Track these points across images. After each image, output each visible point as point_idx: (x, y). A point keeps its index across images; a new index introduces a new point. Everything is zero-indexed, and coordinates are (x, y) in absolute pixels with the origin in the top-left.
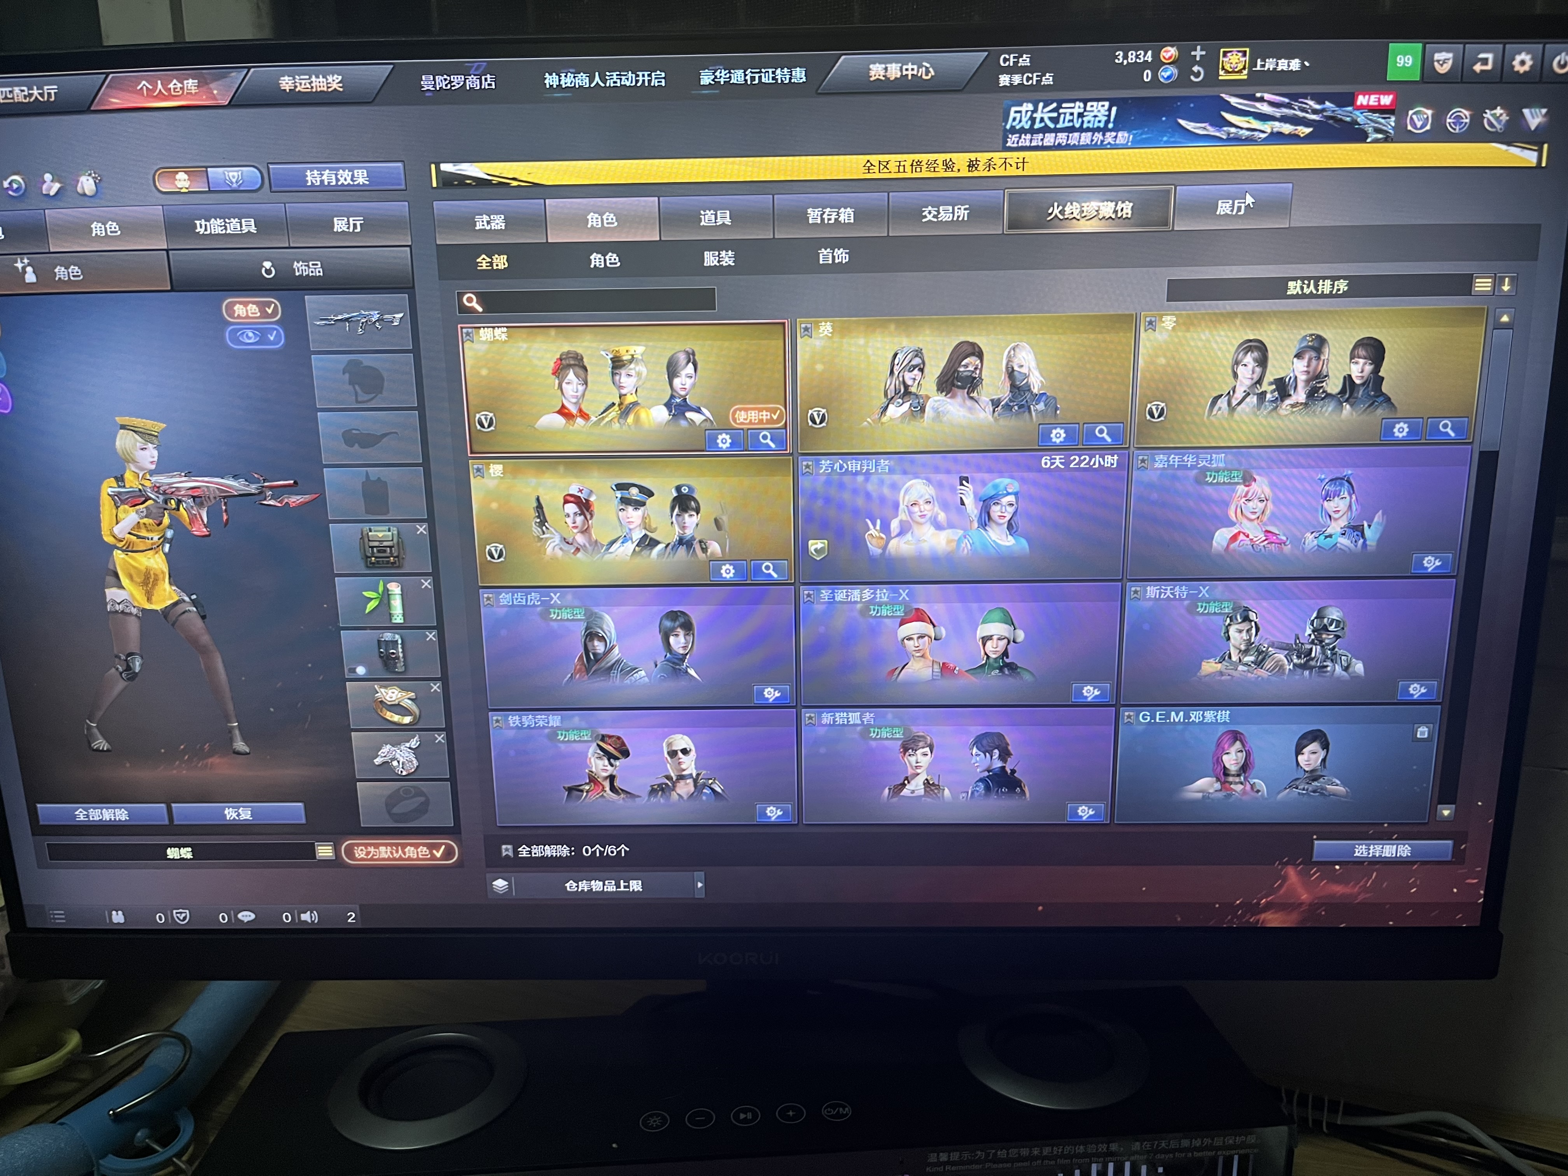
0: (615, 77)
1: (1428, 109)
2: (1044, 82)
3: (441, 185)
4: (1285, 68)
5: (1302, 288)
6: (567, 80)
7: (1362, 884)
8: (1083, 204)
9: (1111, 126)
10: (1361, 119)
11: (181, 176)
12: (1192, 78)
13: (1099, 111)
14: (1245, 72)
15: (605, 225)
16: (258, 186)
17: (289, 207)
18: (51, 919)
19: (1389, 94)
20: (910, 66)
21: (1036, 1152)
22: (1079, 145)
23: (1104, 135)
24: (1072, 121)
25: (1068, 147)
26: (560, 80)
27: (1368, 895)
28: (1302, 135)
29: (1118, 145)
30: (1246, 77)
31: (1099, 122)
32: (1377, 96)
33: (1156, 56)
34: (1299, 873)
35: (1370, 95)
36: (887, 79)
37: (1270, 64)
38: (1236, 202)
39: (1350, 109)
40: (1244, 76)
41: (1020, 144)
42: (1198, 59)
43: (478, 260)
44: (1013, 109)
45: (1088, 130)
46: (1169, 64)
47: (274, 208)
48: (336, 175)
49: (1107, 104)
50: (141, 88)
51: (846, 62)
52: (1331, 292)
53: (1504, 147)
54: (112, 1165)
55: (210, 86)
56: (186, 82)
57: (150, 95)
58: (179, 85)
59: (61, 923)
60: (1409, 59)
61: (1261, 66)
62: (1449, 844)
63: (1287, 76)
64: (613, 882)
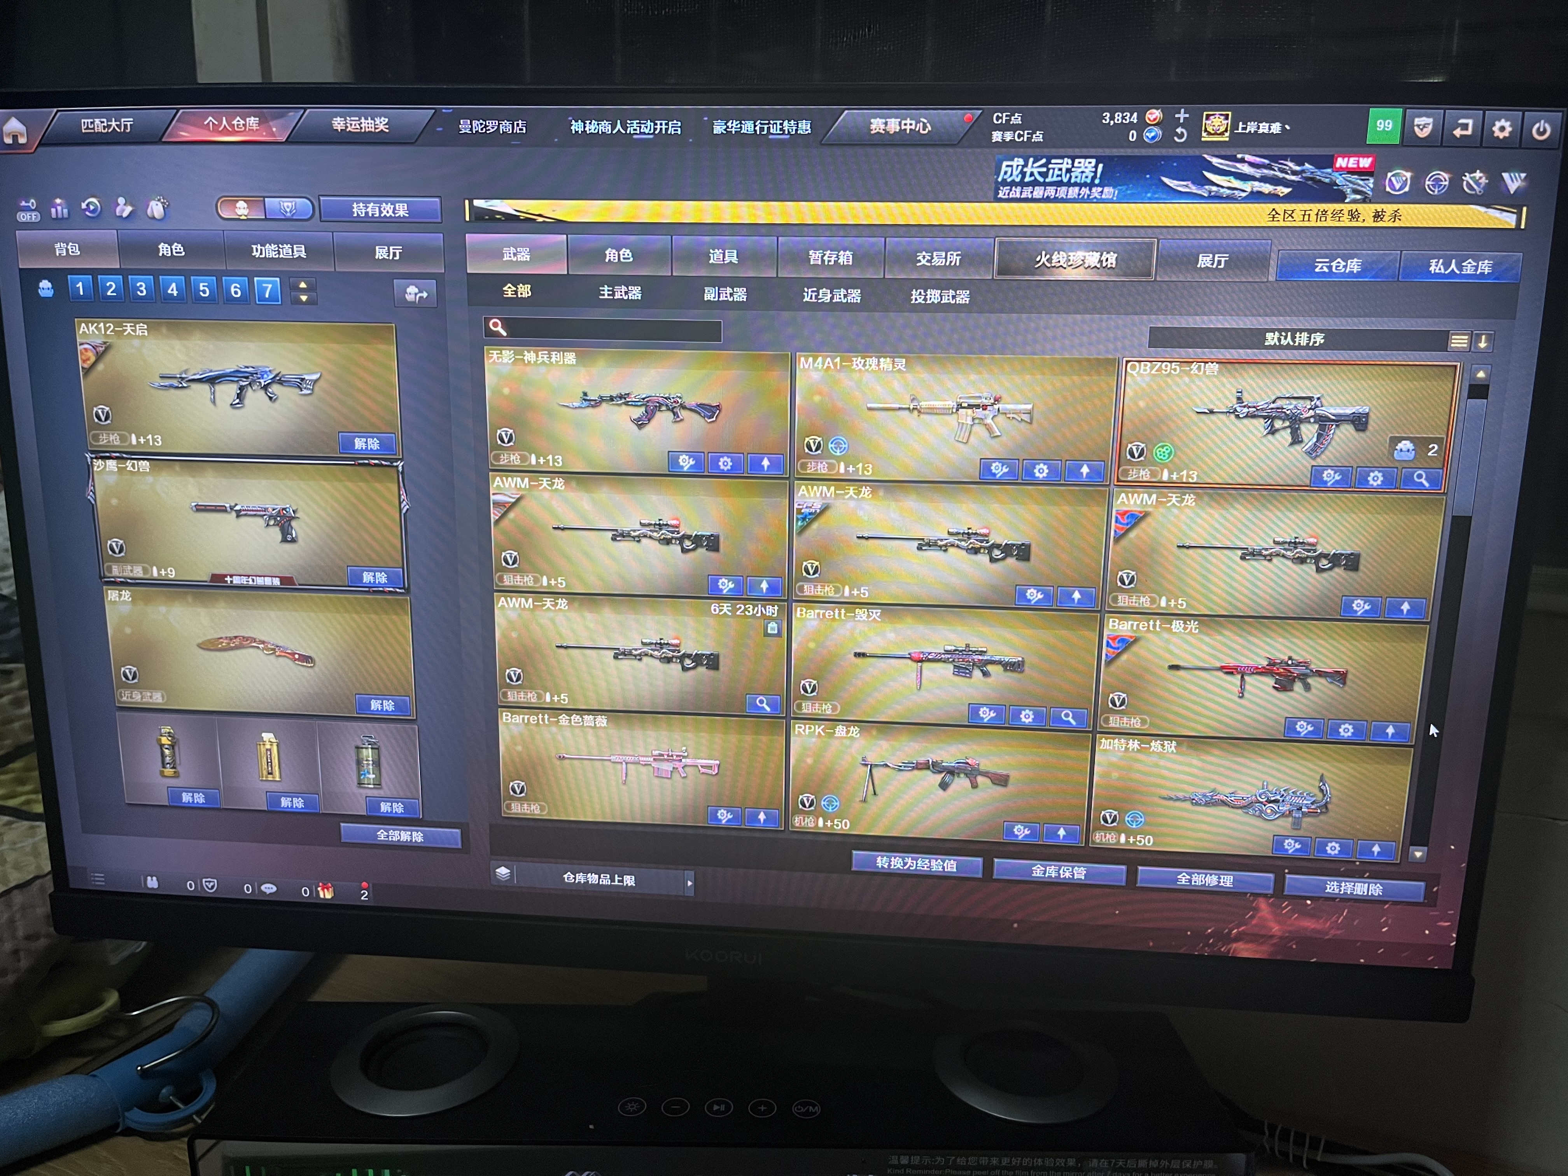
0: (635, 125)
1: (1407, 171)
2: (1035, 139)
3: (473, 219)
4: (1266, 131)
5: (1279, 340)
6: (592, 127)
7: (1333, 919)
8: (1070, 254)
9: (1097, 181)
10: (1340, 180)
11: (241, 204)
12: (1176, 139)
13: (1086, 167)
14: (1227, 134)
15: (622, 260)
16: (309, 216)
17: (337, 236)
18: (92, 881)
19: (1368, 157)
20: (908, 121)
21: (995, 1161)
22: (1066, 199)
23: (1090, 190)
24: (1061, 176)
25: (1056, 200)
26: (585, 127)
27: (1339, 931)
28: (1281, 195)
29: (1104, 199)
30: (1227, 139)
31: (1087, 177)
33: (1141, 117)
34: (1272, 905)
35: (1349, 157)
36: (887, 132)
37: (1251, 127)
38: (1217, 256)
39: (1329, 170)
40: (1226, 138)
41: (1011, 196)
42: (1182, 121)
43: (504, 289)
44: (1005, 163)
45: (1076, 184)
47: (323, 236)
48: (380, 208)
49: (1094, 161)
50: (208, 123)
51: (849, 116)
52: (1308, 344)
53: (1482, 209)
54: (137, 1117)
55: (271, 123)
56: (248, 119)
57: (216, 130)
58: (242, 122)
59: (100, 886)
60: (1389, 123)
61: (1244, 129)
62: (1421, 885)
63: (1268, 138)
64: (608, 876)
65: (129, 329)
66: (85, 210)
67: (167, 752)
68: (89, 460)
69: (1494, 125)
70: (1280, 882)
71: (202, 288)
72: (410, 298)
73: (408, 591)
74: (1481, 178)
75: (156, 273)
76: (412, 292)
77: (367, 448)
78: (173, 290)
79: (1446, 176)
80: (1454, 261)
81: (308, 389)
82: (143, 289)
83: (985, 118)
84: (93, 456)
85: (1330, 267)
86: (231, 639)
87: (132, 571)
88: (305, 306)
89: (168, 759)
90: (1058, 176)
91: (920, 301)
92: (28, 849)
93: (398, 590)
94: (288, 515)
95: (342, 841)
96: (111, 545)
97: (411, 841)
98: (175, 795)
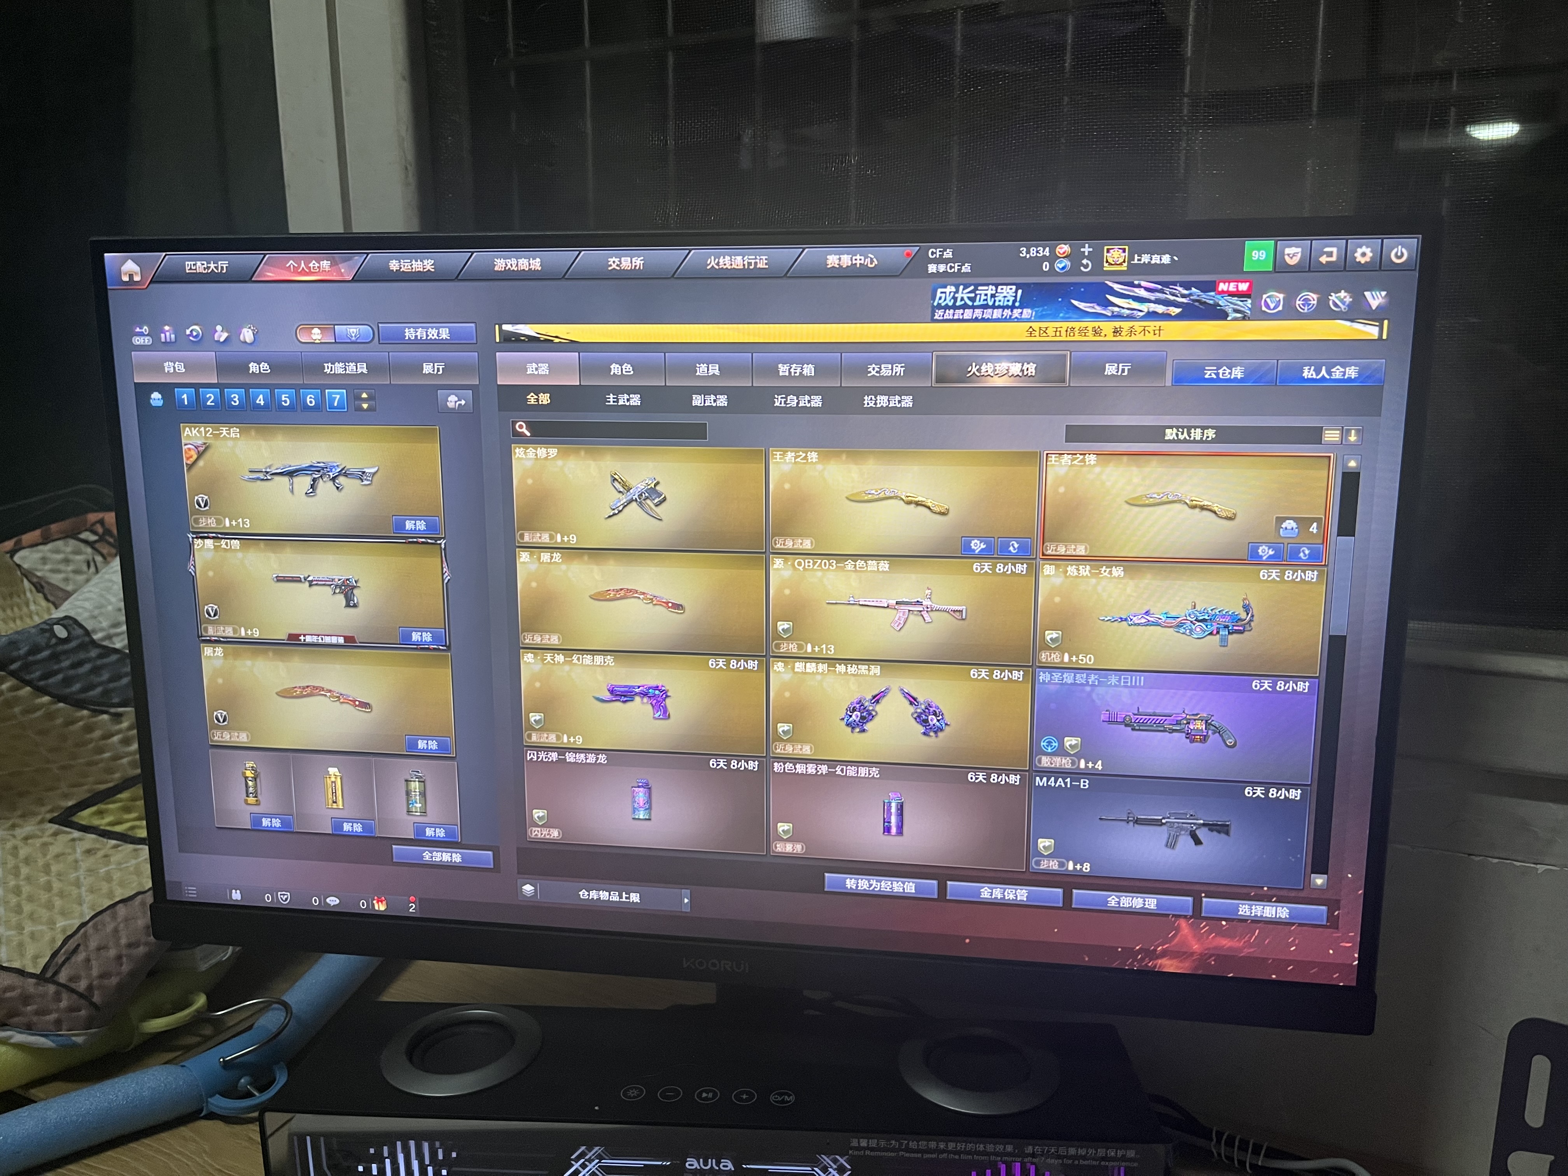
1: (1280, 293)
2: (964, 270)
3: (502, 340)
4: (1158, 262)
5: (1177, 435)
7: (1246, 939)
8: (996, 365)
9: (1017, 304)
10: (1222, 301)
11: (316, 331)
12: (1082, 268)
13: (1008, 293)
15: (624, 373)
16: (370, 339)
17: (392, 354)
18: (185, 893)
19: (1245, 282)
20: (858, 257)
21: (942, 1146)
22: (992, 319)
23: (1012, 311)
24: (986, 300)
25: (983, 320)
27: (1252, 950)
28: (1173, 314)
29: (1024, 319)
30: (1126, 269)
31: (1008, 301)
32: (1236, 283)
33: (1052, 251)
34: (1192, 925)
36: (840, 267)
37: (1145, 258)
38: (1121, 365)
39: (1213, 294)
40: (1124, 267)
41: (945, 317)
42: (1086, 254)
43: (528, 397)
44: (940, 290)
45: (999, 307)
47: (383, 354)
48: (427, 332)
49: (1014, 287)
50: (290, 266)
51: (809, 254)
52: (1202, 438)
53: (1348, 323)
54: (219, 1103)
55: (340, 266)
56: (321, 262)
57: (296, 271)
58: (317, 265)
59: (192, 898)
60: (1262, 254)
61: (1139, 260)
62: (1323, 909)
63: (1160, 269)
64: (617, 893)
65: (224, 432)
66: (189, 335)
67: (250, 783)
68: (191, 539)
69: (1356, 252)
70: (1197, 905)
71: (283, 399)
72: (451, 405)
73: (449, 648)
74: (1345, 297)
75: (247, 387)
76: (453, 401)
77: (415, 529)
78: (260, 401)
79: (1315, 296)
80: (1324, 368)
81: (368, 480)
82: (236, 399)
83: (924, 252)
84: (194, 536)
85: (1217, 374)
86: (304, 688)
87: (224, 631)
88: (365, 413)
89: (251, 790)
91: (871, 405)
92: (133, 868)
93: (441, 647)
94: (351, 584)
95: (394, 860)
96: (207, 609)
97: (451, 861)
98: (256, 820)
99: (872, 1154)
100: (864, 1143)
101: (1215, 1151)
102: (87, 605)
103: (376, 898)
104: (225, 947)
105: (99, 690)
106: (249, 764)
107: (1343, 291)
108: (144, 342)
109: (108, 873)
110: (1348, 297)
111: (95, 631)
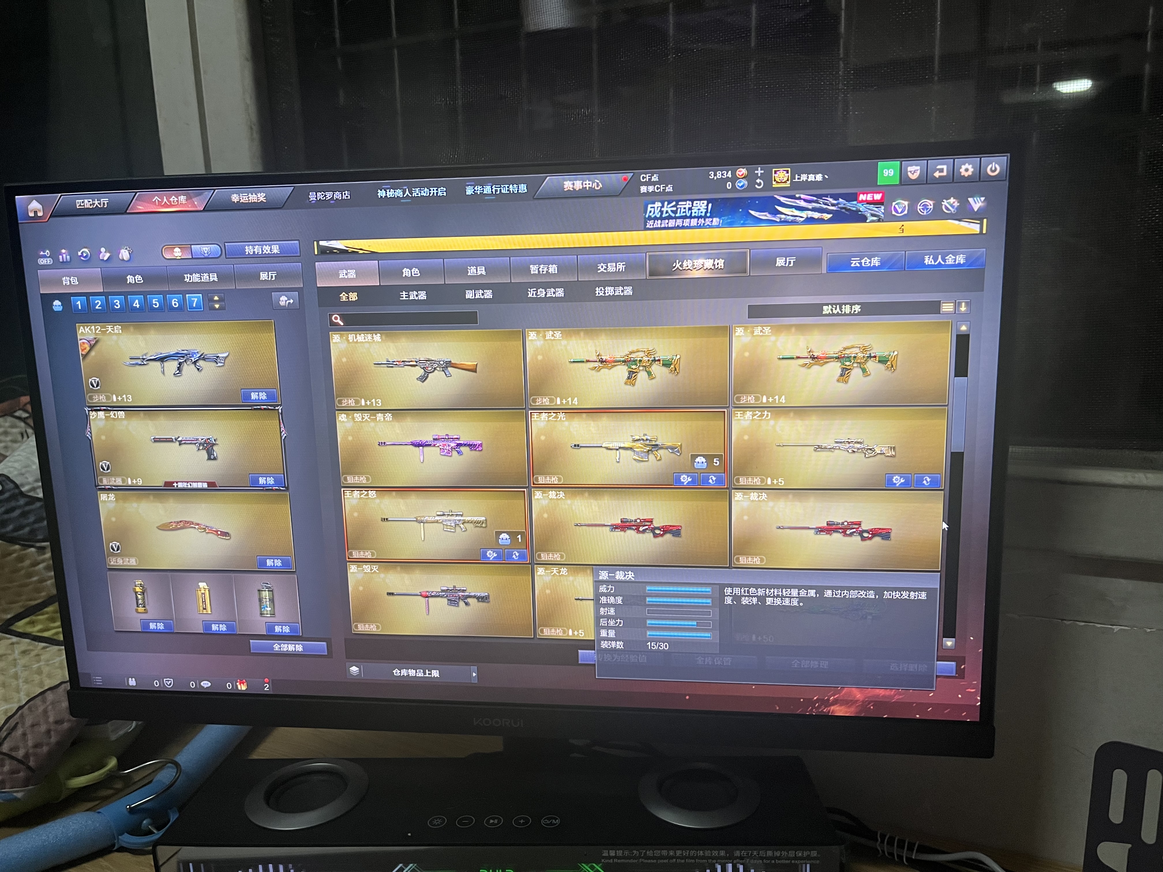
0: (417, 191)
1: (905, 201)
2: (667, 190)
3: (320, 253)
4: (813, 180)
5: (832, 310)
6: (390, 194)
8: (694, 261)
9: (708, 215)
10: (862, 208)
11: (177, 250)
12: (756, 186)
13: (701, 206)
15: (413, 275)
16: (219, 255)
17: (236, 266)
18: (94, 682)
19: (879, 193)
20: (587, 182)
21: (671, 853)
22: (690, 226)
24: (685, 212)
25: (683, 227)
26: (386, 193)
28: (826, 219)
29: (714, 226)
30: (789, 185)
31: (702, 212)
32: (872, 194)
33: (734, 173)
35: (867, 194)
36: (574, 190)
37: (804, 177)
38: (788, 258)
39: (855, 202)
40: (788, 184)
41: (654, 226)
42: (759, 175)
43: (341, 296)
44: (650, 206)
45: (695, 217)
46: (742, 178)
47: (228, 266)
48: (262, 248)
49: (706, 202)
50: (155, 201)
51: (550, 181)
52: (850, 312)
53: (957, 222)
54: (127, 839)
55: (194, 199)
56: (179, 197)
57: (160, 204)
58: (176, 199)
59: (99, 685)
60: (891, 171)
61: (798, 179)
62: (953, 664)
63: (815, 184)
64: (422, 671)
65: (110, 329)
66: (81, 256)
67: (139, 597)
68: (87, 412)
69: (961, 168)
71: (154, 302)
72: (282, 303)
73: (287, 489)
74: (954, 202)
75: (126, 294)
76: (284, 300)
77: (259, 399)
78: (136, 305)
79: (931, 203)
80: (940, 256)
81: (221, 363)
82: (118, 304)
83: (637, 177)
84: (90, 409)
85: (860, 263)
86: (178, 523)
87: (115, 481)
88: (218, 311)
89: (140, 602)
90: (683, 212)
91: (601, 294)
92: (57, 665)
93: (281, 488)
94: (211, 442)
95: (252, 652)
96: (102, 465)
97: (295, 650)
98: (145, 624)
99: (619, 861)
100: (612, 853)
101: (879, 848)
102: (16, 465)
103: (238, 681)
104: (131, 722)
105: (27, 529)
106: (138, 582)
107: (952, 198)
108: (47, 262)
109: (39, 668)
110: (956, 202)
111: (23, 485)
